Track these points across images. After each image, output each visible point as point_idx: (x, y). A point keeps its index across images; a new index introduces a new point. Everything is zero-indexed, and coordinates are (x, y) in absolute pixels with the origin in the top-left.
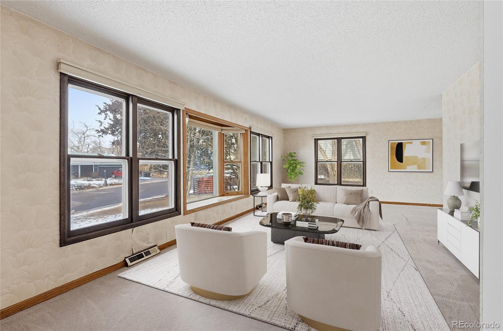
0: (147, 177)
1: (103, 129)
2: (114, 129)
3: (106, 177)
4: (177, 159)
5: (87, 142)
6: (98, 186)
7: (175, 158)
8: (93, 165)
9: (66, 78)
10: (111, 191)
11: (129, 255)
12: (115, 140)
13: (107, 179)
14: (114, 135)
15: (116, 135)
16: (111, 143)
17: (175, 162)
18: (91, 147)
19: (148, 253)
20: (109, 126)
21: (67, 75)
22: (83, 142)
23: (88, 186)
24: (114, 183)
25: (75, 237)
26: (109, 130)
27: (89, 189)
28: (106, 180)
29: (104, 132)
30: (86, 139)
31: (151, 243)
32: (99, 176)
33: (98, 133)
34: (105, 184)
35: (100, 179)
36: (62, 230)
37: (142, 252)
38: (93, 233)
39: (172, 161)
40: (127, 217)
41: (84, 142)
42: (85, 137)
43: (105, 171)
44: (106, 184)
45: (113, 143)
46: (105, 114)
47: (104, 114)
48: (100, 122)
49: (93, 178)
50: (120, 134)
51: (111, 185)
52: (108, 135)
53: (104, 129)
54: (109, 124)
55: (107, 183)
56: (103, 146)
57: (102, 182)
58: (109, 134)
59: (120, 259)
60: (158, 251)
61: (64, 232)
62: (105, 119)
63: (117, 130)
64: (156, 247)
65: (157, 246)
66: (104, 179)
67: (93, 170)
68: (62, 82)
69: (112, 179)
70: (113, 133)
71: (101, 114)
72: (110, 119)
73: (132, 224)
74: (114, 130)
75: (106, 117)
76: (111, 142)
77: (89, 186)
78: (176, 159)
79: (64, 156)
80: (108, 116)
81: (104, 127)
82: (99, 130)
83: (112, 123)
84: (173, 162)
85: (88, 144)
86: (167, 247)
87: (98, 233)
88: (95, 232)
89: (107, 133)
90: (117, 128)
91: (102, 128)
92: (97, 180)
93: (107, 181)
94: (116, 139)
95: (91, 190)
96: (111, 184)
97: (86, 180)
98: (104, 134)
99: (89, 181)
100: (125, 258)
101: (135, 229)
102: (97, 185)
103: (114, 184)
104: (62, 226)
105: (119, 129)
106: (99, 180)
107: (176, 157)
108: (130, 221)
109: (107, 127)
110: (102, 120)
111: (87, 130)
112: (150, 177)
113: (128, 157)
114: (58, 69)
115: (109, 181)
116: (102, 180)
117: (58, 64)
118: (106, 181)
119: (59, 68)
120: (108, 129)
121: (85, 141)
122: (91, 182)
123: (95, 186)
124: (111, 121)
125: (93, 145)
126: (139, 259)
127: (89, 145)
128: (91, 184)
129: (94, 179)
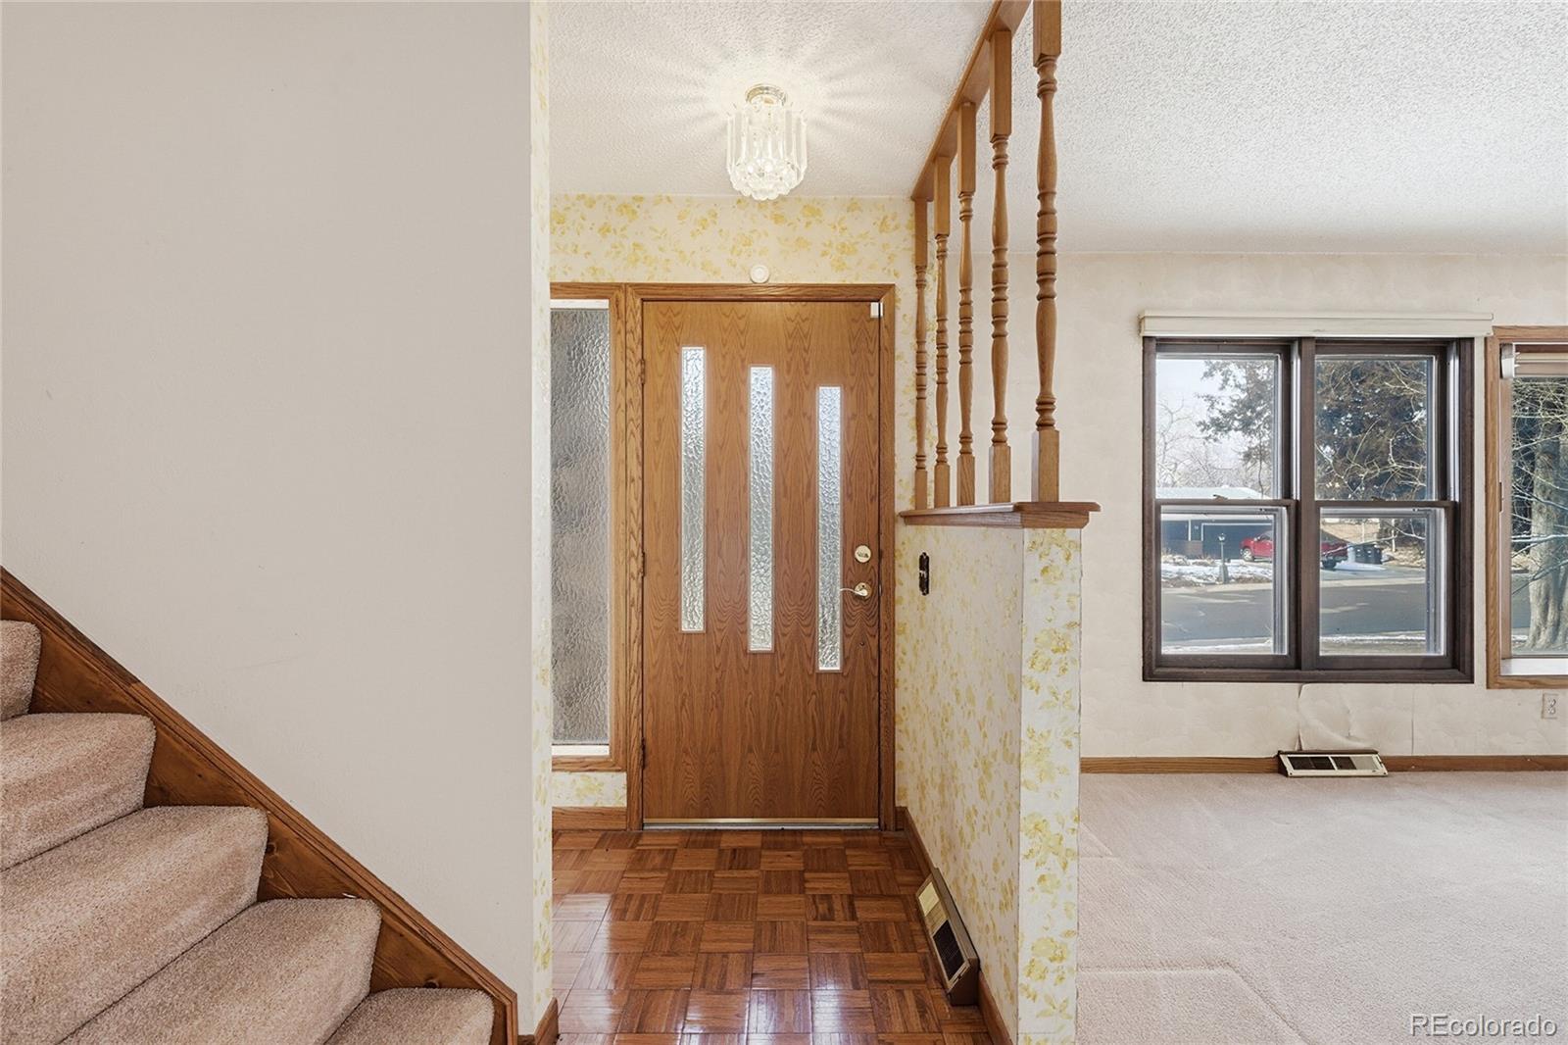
0: (1367, 561)
1: (1218, 419)
2: (1249, 414)
3: (1225, 557)
4: (1457, 500)
5: (1172, 457)
6: (1202, 581)
7: (1452, 499)
8: (1187, 522)
9: (1154, 343)
10: (1240, 598)
11: (1291, 750)
12: (1253, 446)
13: (1229, 561)
14: (1250, 433)
15: (1255, 432)
16: (1242, 457)
17: (1451, 511)
18: (1181, 467)
19: (1345, 763)
20: (1236, 407)
21: (1154, 337)
22: (1162, 457)
23: (1176, 579)
24: (1248, 576)
25: (1169, 670)
26: (1235, 419)
27: (1179, 587)
28: (1226, 564)
29: (1220, 426)
30: (1168, 447)
31: (1358, 740)
32: (1204, 551)
33: (1203, 430)
34: (1222, 576)
35: (1209, 562)
36: (1146, 650)
37: (1329, 756)
38: (1204, 671)
39: (1438, 510)
40: (1286, 652)
41: (1164, 458)
42: (1166, 444)
43: (1221, 539)
44: (1226, 579)
45: (1248, 456)
46: (1223, 375)
47: (1220, 373)
48: (1209, 398)
49: (1189, 558)
50: (1267, 426)
51: (1240, 580)
52: (1232, 433)
53: (1221, 417)
54: (1234, 401)
55: (1230, 575)
56: (1216, 464)
57: (1213, 569)
58: (1236, 430)
59: (1266, 751)
60: (1382, 770)
61: (1150, 654)
62: (1222, 388)
63: (1259, 415)
64: (1374, 756)
65: (1376, 753)
66: (1219, 562)
67: (1187, 535)
68: (1146, 355)
69: (1245, 563)
70: (1246, 426)
71: (1212, 376)
72: (1236, 386)
73: (1298, 671)
74: (1250, 417)
75: (1226, 381)
76: (1240, 453)
77: (1178, 578)
78: (1455, 502)
79: (1150, 502)
80: (1231, 378)
81: (1220, 411)
82: (1208, 421)
83: (1243, 396)
84: (1441, 512)
85: (1173, 460)
86: (1413, 770)
87: (1215, 673)
88: (1208, 670)
89: (1230, 429)
90: (1259, 409)
91: (1216, 414)
92: (1200, 564)
93: (1229, 569)
94: (1256, 442)
95: (1183, 590)
96: (1240, 578)
97: (1172, 561)
98: (1220, 433)
99: (1178, 564)
100: (1280, 752)
101: (1305, 686)
102: (1199, 578)
103: (1250, 579)
104: (1147, 640)
105: (1264, 411)
106: (1206, 565)
107: (1455, 495)
108: (1292, 662)
109: (1227, 409)
110: (1216, 393)
111: (1172, 422)
112: (1381, 563)
113: (1287, 501)
114: (1140, 331)
115: (1235, 567)
116: (1213, 565)
117: (1140, 321)
118: (1225, 568)
119: (1143, 329)
120: (1232, 413)
121: (1167, 453)
122: (1184, 569)
123: (1195, 579)
124: (1239, 390)
125: (1188, 462)
126: (1317, 768)
127: (1176, 464)
128: (1183, 574)
129: (1191, 561)
